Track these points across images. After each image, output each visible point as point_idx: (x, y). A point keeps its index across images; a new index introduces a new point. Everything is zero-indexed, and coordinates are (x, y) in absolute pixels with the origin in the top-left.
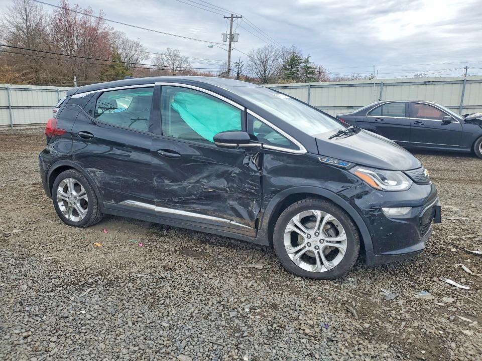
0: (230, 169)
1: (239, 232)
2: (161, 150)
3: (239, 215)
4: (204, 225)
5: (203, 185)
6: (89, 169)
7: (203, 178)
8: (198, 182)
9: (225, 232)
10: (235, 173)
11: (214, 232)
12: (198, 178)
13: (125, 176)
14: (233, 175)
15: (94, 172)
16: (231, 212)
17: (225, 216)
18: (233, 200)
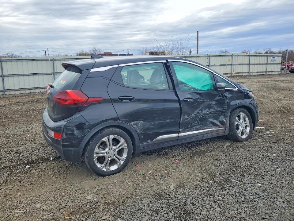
0: (211, 103)
1: (216, 133)
2: (186, 98)
3: (215, 125)
4: (202, 136)
5: (200, 114)
6: (132, 123)
7: (199, 111)
8: (198, 113)
9: (211, 136)
10: (213, 104)
11: (206, 138)
12: (197, 111)
13: (161, 120)
14: (212, 105)
15: (136, 124)
16: (211, 125)
17: (209, 127)
18: (211, 118)
